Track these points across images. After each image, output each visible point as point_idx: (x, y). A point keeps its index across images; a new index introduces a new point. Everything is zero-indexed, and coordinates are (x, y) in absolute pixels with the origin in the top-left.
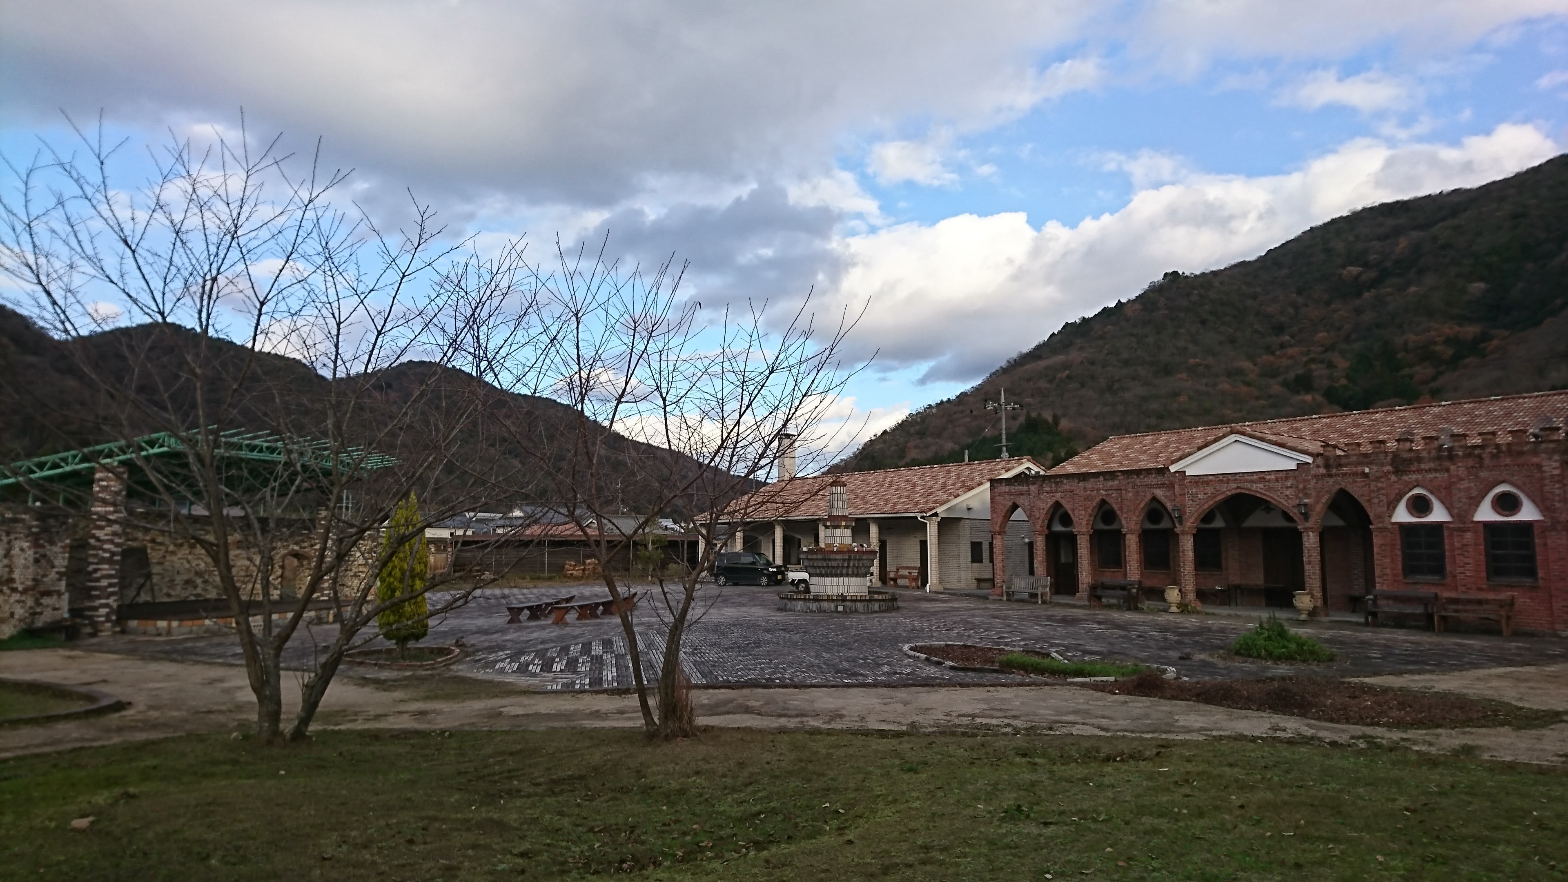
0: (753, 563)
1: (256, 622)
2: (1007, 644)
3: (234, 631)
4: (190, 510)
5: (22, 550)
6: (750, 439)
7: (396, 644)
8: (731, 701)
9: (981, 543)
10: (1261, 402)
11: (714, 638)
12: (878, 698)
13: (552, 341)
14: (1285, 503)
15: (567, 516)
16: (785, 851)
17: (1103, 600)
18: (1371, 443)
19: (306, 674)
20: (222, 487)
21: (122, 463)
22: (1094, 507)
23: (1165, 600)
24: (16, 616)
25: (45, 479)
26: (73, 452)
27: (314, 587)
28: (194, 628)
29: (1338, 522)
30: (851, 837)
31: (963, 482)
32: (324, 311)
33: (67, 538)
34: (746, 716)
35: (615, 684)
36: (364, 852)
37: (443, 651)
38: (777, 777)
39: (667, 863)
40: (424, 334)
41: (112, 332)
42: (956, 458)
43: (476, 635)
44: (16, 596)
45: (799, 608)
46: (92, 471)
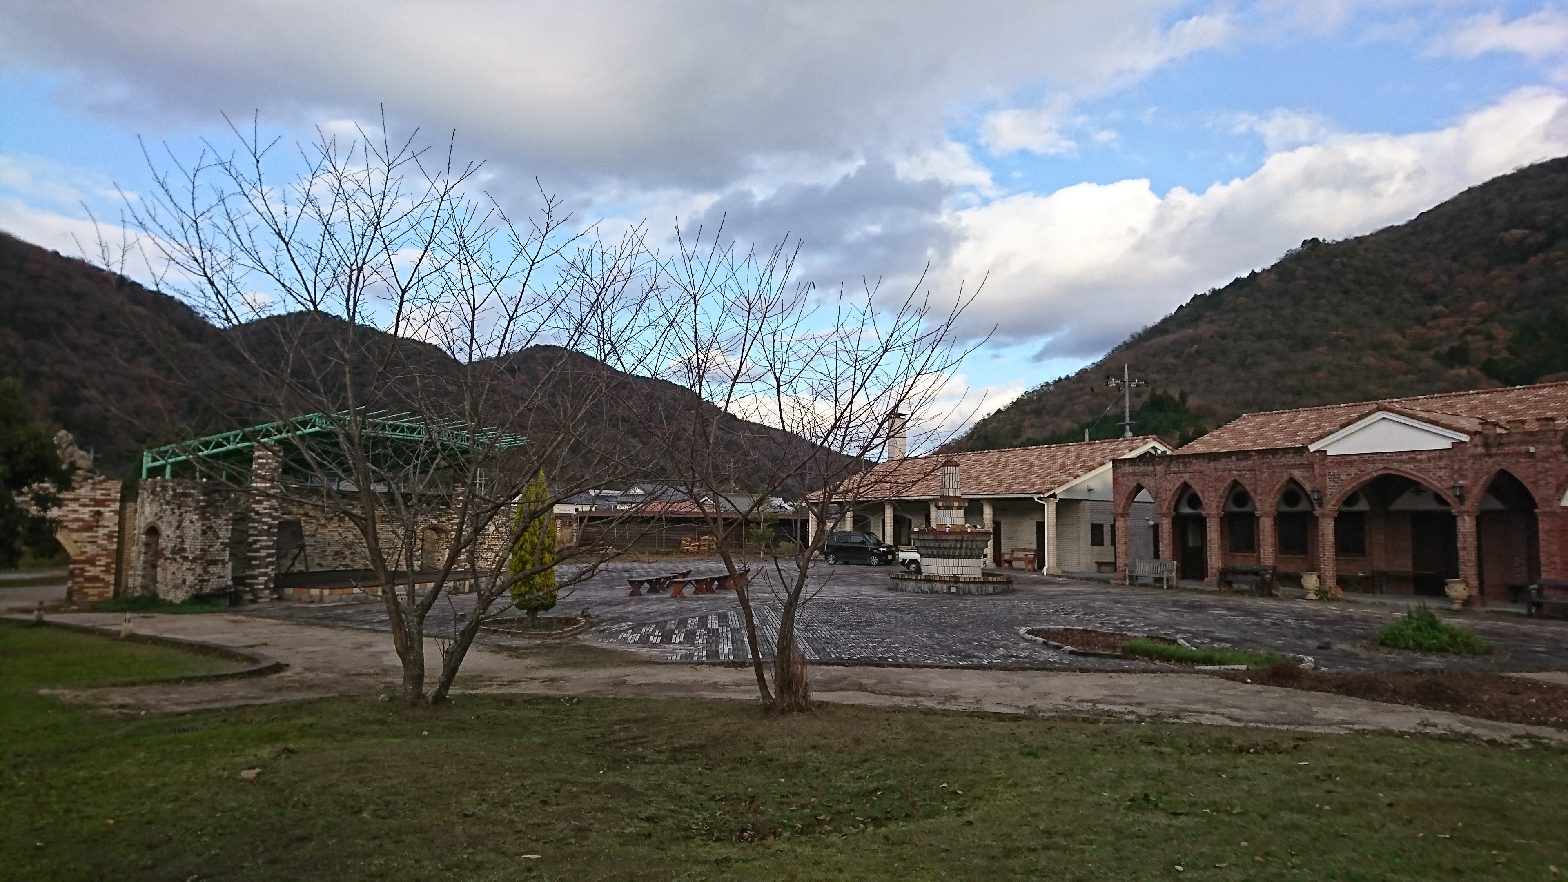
0: (863, 542)
1: (401, 590)
2: (1130, 630)
3: (379, 599)
4: (339, 486)
5: (192, 522)
6: (863, 418)
7: (527, 613)
8: (845, 678)
9: (1102, 525)
10: (1411, 376)
11: (825, 615)
12: (994, 681)
13: (671, 324)
14: (1438, 485)
15: (686, 494)
16: (904, 829)
17: (1234, 585)
18: (1537, 420)
19: (447, 641)
20: (369, 465)
21: (279, 442)
22: (1226, 489)
23: (1301, 586)
24: (188, 583)
25: (209, 456)
26: (234, 432)
27: (452, 559)
28: (344, 596)
29: (1496, 505)
30: (971, 818)
31: (1084, 462)
32: (460, 298)
33: (230, 512)
34: (860, 694)
35: (731, 657)
36: (502, 810)
37: (569, 622)
38: (893, 756)
39: (786, 834)
40: (552, 319)
41: (268, 318)
42: (1075, 437)
43: (601, 607)
44: (187, 565)
45: (910, 588)
46: (251, 449)
